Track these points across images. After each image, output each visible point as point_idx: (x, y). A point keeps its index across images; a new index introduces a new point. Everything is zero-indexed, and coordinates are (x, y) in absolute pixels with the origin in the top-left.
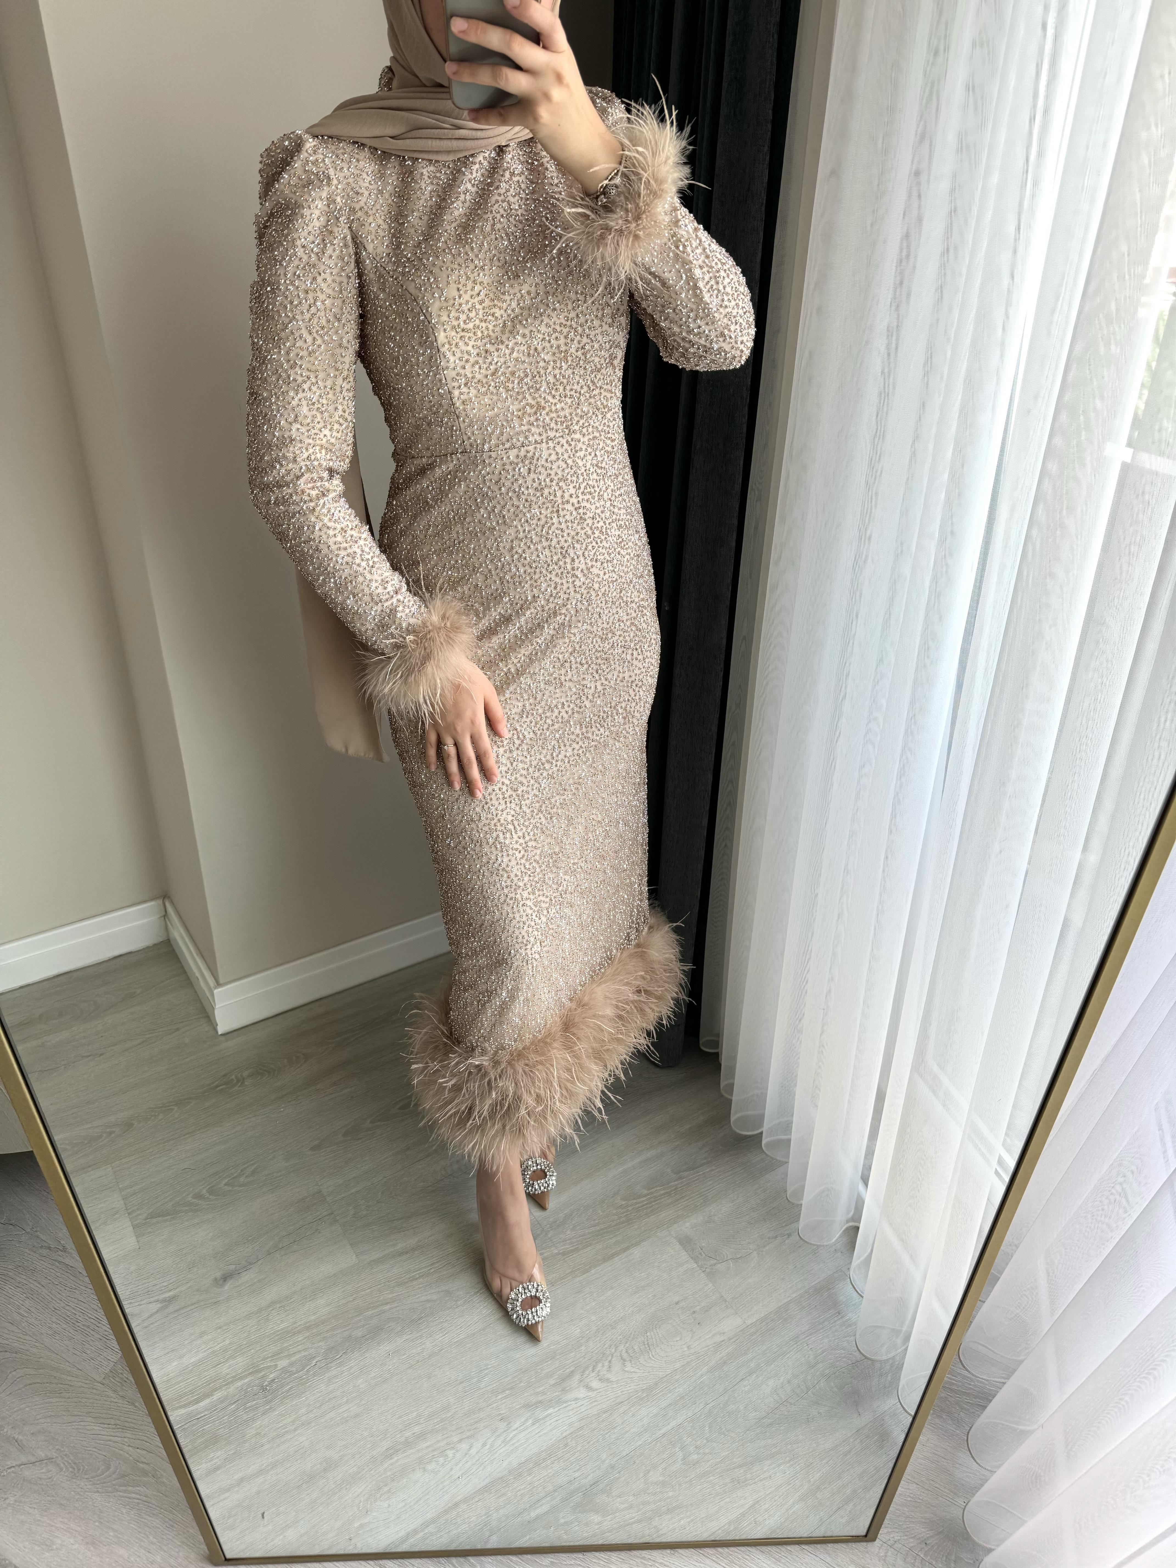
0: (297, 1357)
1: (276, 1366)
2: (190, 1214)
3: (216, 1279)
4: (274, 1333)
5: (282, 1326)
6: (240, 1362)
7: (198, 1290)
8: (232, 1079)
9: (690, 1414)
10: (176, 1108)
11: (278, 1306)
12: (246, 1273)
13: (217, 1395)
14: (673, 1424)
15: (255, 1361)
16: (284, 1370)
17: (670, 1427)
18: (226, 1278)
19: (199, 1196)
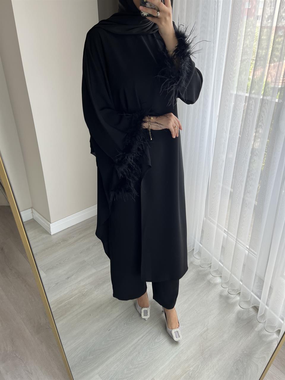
0: (89, 288)
1: (84, 291)
2: (56, 268)
3: (66, 278)
6: (77, 291)
8: (58, 243)
11: (82, 281)
12: (72, 276)
13: (73, 298)
16: (86, 291)
19: (57, 265)
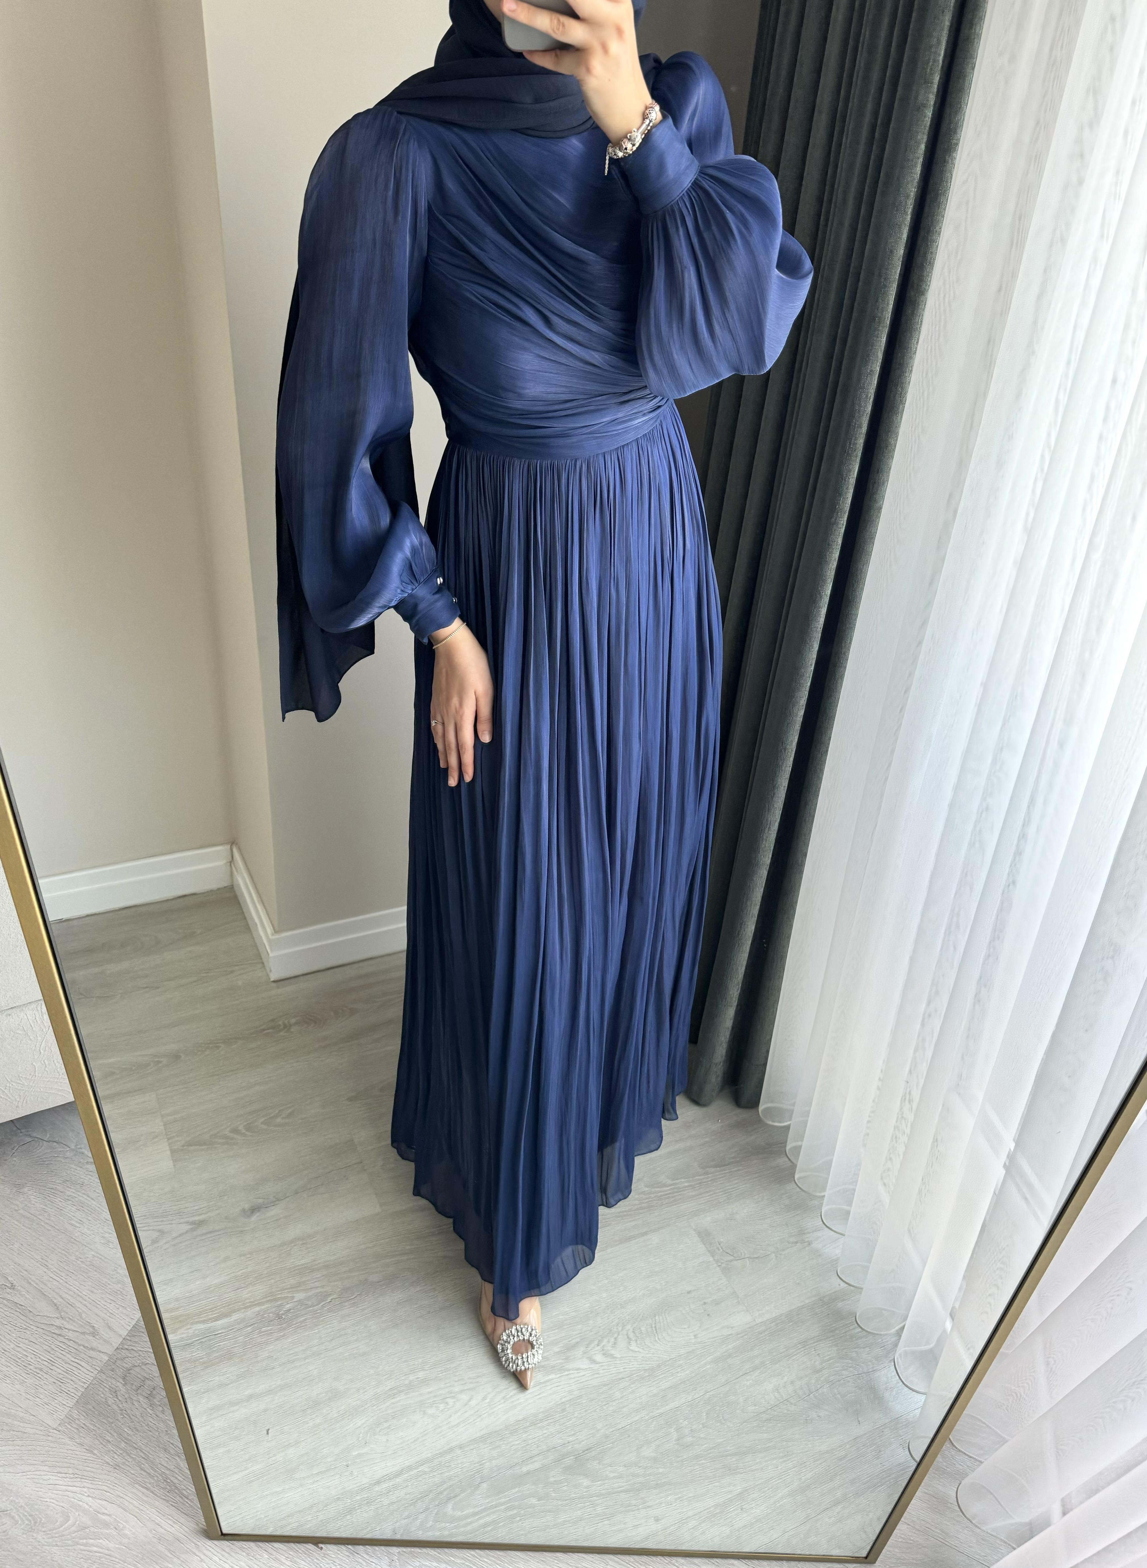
0: (314, 1292)
1: (293, 1297)
2: (226, 1146)
3: (244, 1211)
4: (294, 1267)
5: (303, 1262)
6: (259, 1290)
7: (226, 1218)
8: (280, 1025)
9: (690, 1398)
10: (222, 1046)
11: (301, 1242)
12: (273, 1207)
13: (235, 1317)
14: (672, 1405)
15: (273, 1290)
16: (300, 1302)
17: (668, 1408)
18: (254, 1210)
19: (235, 1131)
